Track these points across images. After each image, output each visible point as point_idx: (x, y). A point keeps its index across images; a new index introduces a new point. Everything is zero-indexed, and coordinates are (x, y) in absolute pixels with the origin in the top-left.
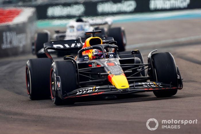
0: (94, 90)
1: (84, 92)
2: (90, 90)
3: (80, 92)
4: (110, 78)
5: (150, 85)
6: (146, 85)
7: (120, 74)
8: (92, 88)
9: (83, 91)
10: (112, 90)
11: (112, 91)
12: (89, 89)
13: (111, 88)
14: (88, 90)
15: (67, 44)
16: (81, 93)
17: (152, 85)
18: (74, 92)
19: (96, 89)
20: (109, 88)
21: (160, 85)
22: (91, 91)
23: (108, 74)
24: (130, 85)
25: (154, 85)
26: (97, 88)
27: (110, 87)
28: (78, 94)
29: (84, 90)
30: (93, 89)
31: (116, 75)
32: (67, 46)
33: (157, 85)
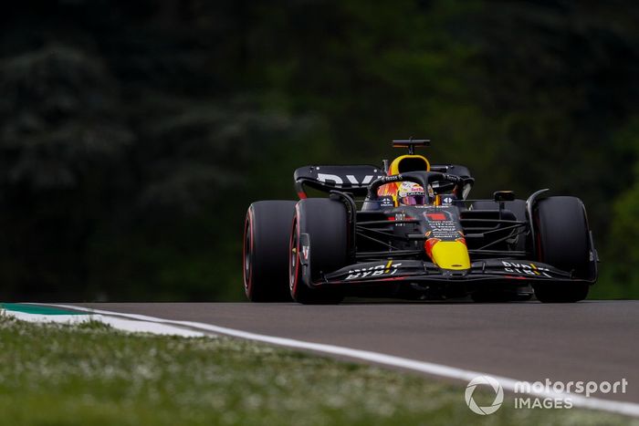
0: (387, 271)
1: (365, 274)
2: (379, 270)
3: (354, 274)
4: (430, 247)
5: (521, 269)
6: (513, 268)
7: (452, 239)
8: (383, 267)
9: (362, 272)
10: (430, 272)
11: (428, 274)
12: (376, 268)
13: (428, 268)
14: (373, 271)
15: (353, 177)
16: (356, 276)
17: (527, 269)
18: (341, 272)
19: (392, 269)
20: (423, 269)
21: (546, 272)
22: (382, 272)
23: (426, 239)
24: (473, 266)
25: (532, 270)
26: (395, 266)
27: (426, 265)
28: (349, 278)
29: (364, 270)
30: (385, 269)
31: (444, 240)
32: (352, 179)
33: (538, 270)
